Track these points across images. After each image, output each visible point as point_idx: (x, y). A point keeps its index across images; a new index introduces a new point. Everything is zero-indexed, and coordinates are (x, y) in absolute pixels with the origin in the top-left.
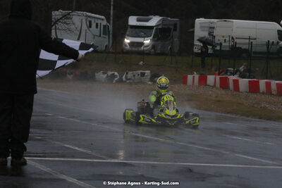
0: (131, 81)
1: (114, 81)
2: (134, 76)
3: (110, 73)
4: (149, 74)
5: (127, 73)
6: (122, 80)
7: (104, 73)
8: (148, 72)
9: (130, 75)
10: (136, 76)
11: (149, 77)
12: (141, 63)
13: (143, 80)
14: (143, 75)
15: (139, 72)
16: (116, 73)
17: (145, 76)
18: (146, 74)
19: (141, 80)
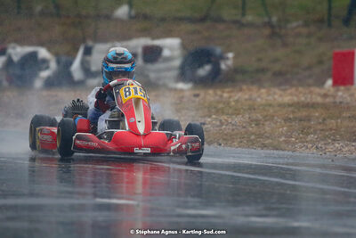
1: (38, 84)
3: (18, 51)
4: (177, 53)
5: (88, 51)
6: (69, 76)
8: (171, 46)
11: (177, 63)
13: (152, 76)
14: (152, 54)
16: (43, 53)
17: (160, 60)
18: (166, 53)
19: (147, 76)
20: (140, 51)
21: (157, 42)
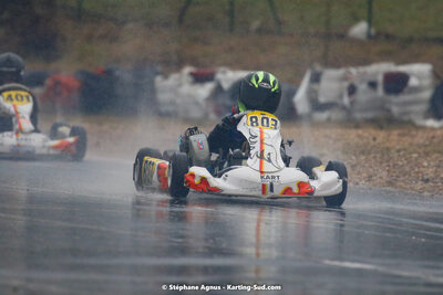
0: (336, 115)
2: (352, 90)
3: (229, 77)
4: (427, 82)
5: (316, 78)
7: (200, 78)
9: (331, 83)
10: (362, 87)
11: (427, 94)
12: (360, 29)
13: (395, 110)
14: (396, 83)
15: (380, 69)
17: (406, 90)
18: (413, 82)
19: (389, 111)
20: (380, 79)
21: (403, 69)
